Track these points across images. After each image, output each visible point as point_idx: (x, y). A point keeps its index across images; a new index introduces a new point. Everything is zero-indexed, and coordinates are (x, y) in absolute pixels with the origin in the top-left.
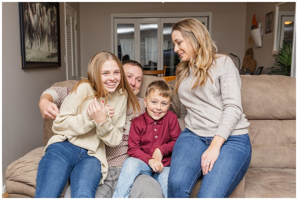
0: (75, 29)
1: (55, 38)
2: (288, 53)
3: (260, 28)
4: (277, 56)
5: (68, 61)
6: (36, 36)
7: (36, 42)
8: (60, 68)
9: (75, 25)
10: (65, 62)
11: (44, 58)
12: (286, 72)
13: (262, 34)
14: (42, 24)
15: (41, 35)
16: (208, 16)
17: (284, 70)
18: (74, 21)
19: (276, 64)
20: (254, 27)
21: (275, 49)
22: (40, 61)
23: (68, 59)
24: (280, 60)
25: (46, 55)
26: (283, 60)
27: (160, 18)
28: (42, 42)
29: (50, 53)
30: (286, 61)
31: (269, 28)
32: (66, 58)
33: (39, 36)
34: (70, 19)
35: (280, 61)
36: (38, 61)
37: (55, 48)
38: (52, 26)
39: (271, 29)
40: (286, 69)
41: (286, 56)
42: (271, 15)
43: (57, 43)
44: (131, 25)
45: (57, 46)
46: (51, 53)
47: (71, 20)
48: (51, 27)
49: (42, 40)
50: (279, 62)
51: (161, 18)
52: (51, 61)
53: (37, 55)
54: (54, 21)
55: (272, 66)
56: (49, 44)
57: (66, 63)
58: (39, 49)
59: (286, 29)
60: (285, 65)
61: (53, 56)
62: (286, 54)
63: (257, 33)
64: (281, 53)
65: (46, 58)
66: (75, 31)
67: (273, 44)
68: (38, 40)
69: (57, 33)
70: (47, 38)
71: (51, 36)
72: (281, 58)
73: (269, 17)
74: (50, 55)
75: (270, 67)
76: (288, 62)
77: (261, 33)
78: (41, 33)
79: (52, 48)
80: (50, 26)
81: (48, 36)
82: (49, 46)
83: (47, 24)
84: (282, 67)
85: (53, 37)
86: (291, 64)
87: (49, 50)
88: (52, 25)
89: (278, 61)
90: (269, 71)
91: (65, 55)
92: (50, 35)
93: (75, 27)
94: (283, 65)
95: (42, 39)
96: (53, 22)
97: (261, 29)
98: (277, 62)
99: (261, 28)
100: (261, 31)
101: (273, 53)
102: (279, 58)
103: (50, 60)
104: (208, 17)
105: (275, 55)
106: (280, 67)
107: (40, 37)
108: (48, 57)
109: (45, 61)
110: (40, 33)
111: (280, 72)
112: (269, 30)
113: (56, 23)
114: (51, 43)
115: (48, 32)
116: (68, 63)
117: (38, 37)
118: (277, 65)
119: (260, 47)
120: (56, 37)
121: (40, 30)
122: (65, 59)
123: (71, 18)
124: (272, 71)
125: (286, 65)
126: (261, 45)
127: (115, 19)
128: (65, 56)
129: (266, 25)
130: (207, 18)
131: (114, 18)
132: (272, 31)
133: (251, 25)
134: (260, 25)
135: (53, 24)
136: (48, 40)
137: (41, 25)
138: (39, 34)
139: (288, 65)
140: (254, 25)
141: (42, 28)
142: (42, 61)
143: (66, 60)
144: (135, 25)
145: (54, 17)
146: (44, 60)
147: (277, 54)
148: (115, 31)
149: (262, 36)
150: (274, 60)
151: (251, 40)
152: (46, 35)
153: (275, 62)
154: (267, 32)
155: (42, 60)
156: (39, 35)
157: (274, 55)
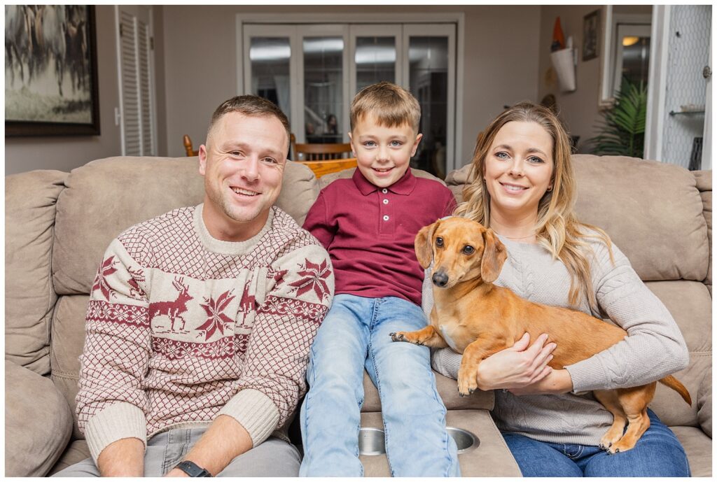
0: (148, 47)
1: (82, 64)
2: (637, 104)
3: (570, 49)
4: (610, 111)
5: (126, 120)
6: (14, 55)
7: (14, 70)
8: (98, 137)
9: (148, 38)
10: (117, 123)
11: (41, 112)
12: (631, 147)
13: (576, 62)
14: (37, 28)
15: (30, 55)
16: (455, 21)
17: (626, 144)
18: (147, 28)
19: (608, 130)
20: (559, 45)
21: (605, 95)
22: (28, 119)
23: (124, 118)
24: (617, 119)
25: (50, 106)
26: (624, 120)
27: (347, 26)
28: (35, 71)
29: (63, 99)
30: (631, 121)
31: (591, 49)
32: (119, 113)
33: (23, 55)
34: (132, 22)
35: (618, 122)
36: (20, 119)
37: (82, 88)
38: (71, 34)
39: (595, 50)
40: (631, 142)
41: (632, 110)
42: (594, 19)
43: (87, 77)
44: (283, 41)
45: (88, 85)
46: (65, 102)
47: (135, 25)
48: (67, 36)
49: (35, 67)
50: (616, 126)
51: (350, 24)
52: (67, 121)
53: (16, 103)
54: (77, 23)
55: (598, 135)
56: (62, 77)
57: (119, 126)
58: (23, 88)
59: (627, 54)
60: (629, 133)
61: (73, 107)
62: (631, 105)
63: (565, 60)
64: (620, 103)
65: (48, 112)
66: (148, 53)
67: (599, 84)
68: (19, 67)
69: (87, 54)
70: (52, 62)
71: (66, 56)
72: (619, 116)
73: (591, 23)
74: (65, 105)
75: (594, 137)
76: (636, 126)
77: (574, 60)
78: (30, 48)
79: (71, 87)
80: (63, 34)
81: (58, 57)
82: (60, 84)
83: (54, 29)
84: (621, 138)
85: (74, 62)
86: (644, 129)
87: (61, 93)
88: (72, 31)
89: (612, 123)
90: (593, 146)
91: (118, 106)
92: (64, 56)
93: (148, 42)
94: (625, 131)
95: (35, 64)
96: (74, 25)
97: (573, 51)
98: (611, 125)
99: (574, 47)
100: (574, 55)
101: (601, 104)
102: (614, 114)
103: (64, 118)
104: (456, 24)
105: (605, 110)
106: (617, 137)
107: (27, 60)
108: (58, 110)
109: (46, 119)
110: (27, 48)
111: (617, 147)
112: (590, 52)
113: (84, 28)
114: (67, 75)
115: (57, 48)
116: (126, 126)
117: (22, 59)
118: (611, 133)
119: (570, 92)
120: (86, 62)
121: (27, 43)
122: (117, 116)
123: (135, 19)
124: (599, 145)
125: (631, 132)
126: (572, 87)
127: (245, 26)
128: (116, 110)
129: (585, 41)
130: (453, 26)
131: (243, 23)
132: (597, 54)
133: (550, 41)
134: (570, 42)
135: (74, 30)
136: (57, 68)
137: (33, 28)
138: (25, 50)
139: (635, 131)
140: (558, 42)
141: (37, 37)
142: (36, 120)
143: (119, 119)
144: (292, 41)
145: (79, 14)
146: (42, 116)
147: (610, 108)
148: (244, 54)
149: (576, 68)
150: (603, 119)
151: (550, 74)
152: (52, 55)
153: (605, 126)
154: (586, 58)
155: (35, 116)
156: (26, 54)
157: (603, 108)
